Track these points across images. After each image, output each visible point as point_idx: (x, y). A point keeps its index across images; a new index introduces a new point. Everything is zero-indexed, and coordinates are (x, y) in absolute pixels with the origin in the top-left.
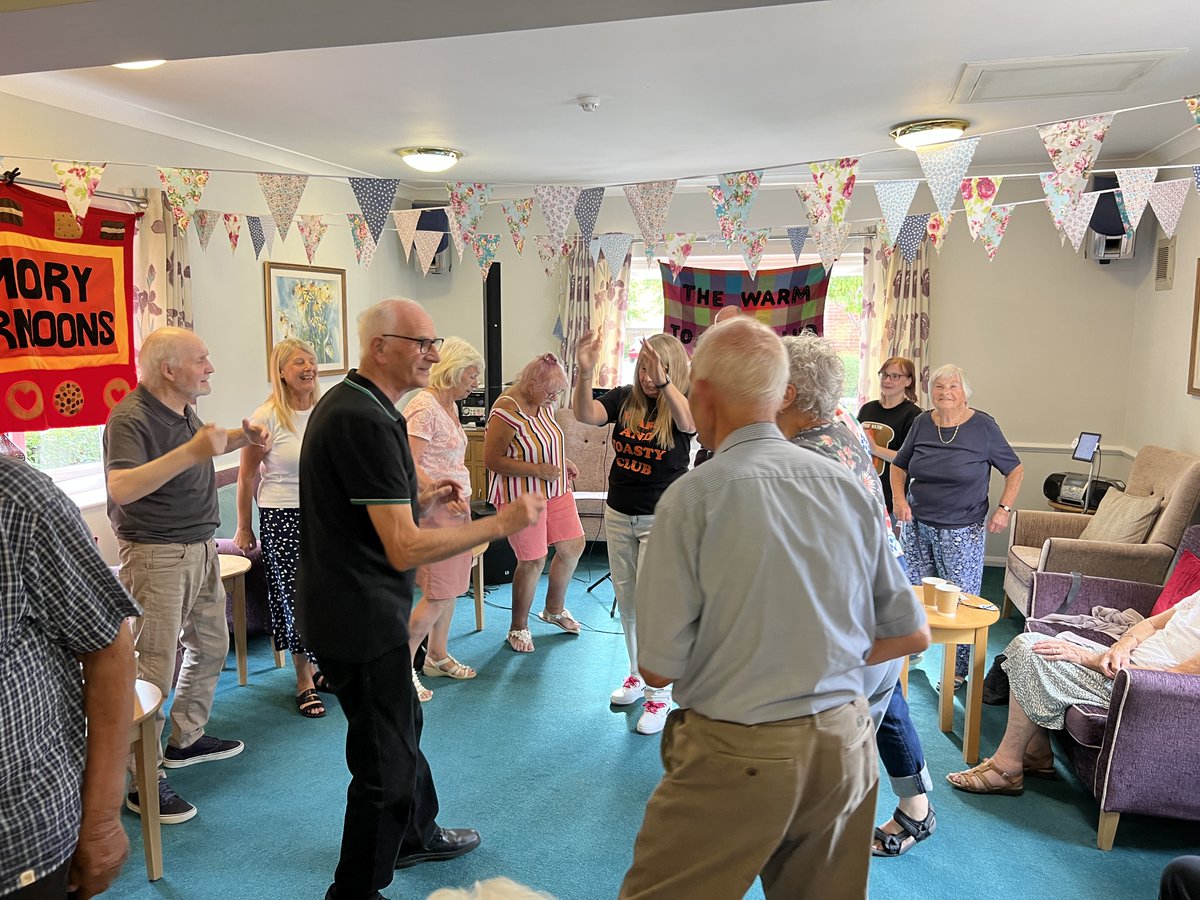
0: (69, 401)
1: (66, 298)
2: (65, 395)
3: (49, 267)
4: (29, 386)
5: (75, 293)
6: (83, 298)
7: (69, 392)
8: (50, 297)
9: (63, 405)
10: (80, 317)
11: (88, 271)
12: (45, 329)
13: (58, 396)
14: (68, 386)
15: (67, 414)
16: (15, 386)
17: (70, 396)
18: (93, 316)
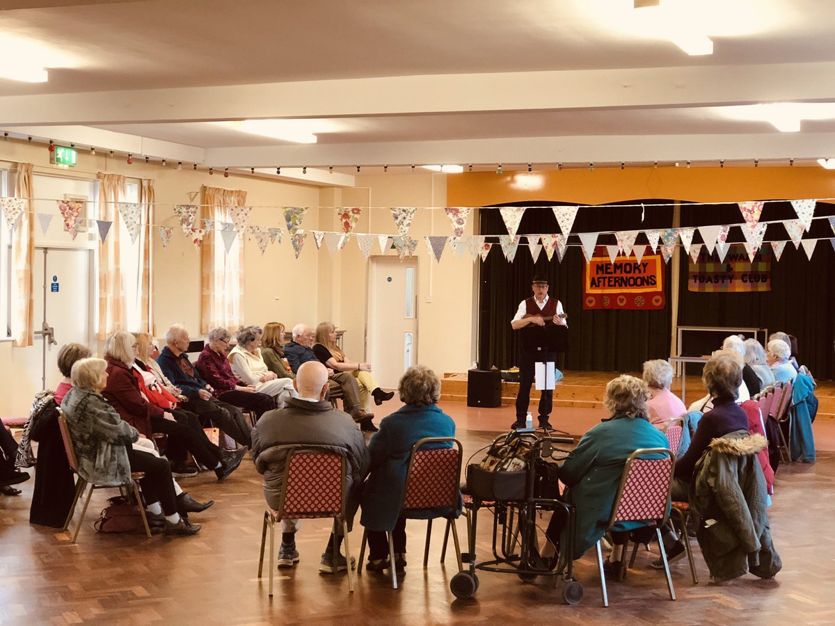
0: (639, 302)
1: (640, 272)
2: (638, 300)
4: (622, 297)
5: (642, 271)
6: (644, 272)
7: (640, 299)
8: (634, 272)
9: (637, 303)
10: (644, 277)
11: (647, 264)
12: (632, 282)
13: (636, 300)
15: (638, 305)
16: (619, 297)
18: (648, 277)
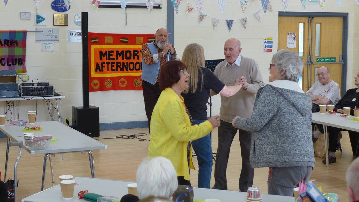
0: (137, 83)
1: (138, 58)
2: (137, 82)
3: (134, 51)
7: (138, 81)
8: (134, 59)
9: (136, 84)
12: (132, 66)
13: (135, 82)
14: (138, 80)
15: (137, 87)
16: (121, 80)
17: (138, 82)
